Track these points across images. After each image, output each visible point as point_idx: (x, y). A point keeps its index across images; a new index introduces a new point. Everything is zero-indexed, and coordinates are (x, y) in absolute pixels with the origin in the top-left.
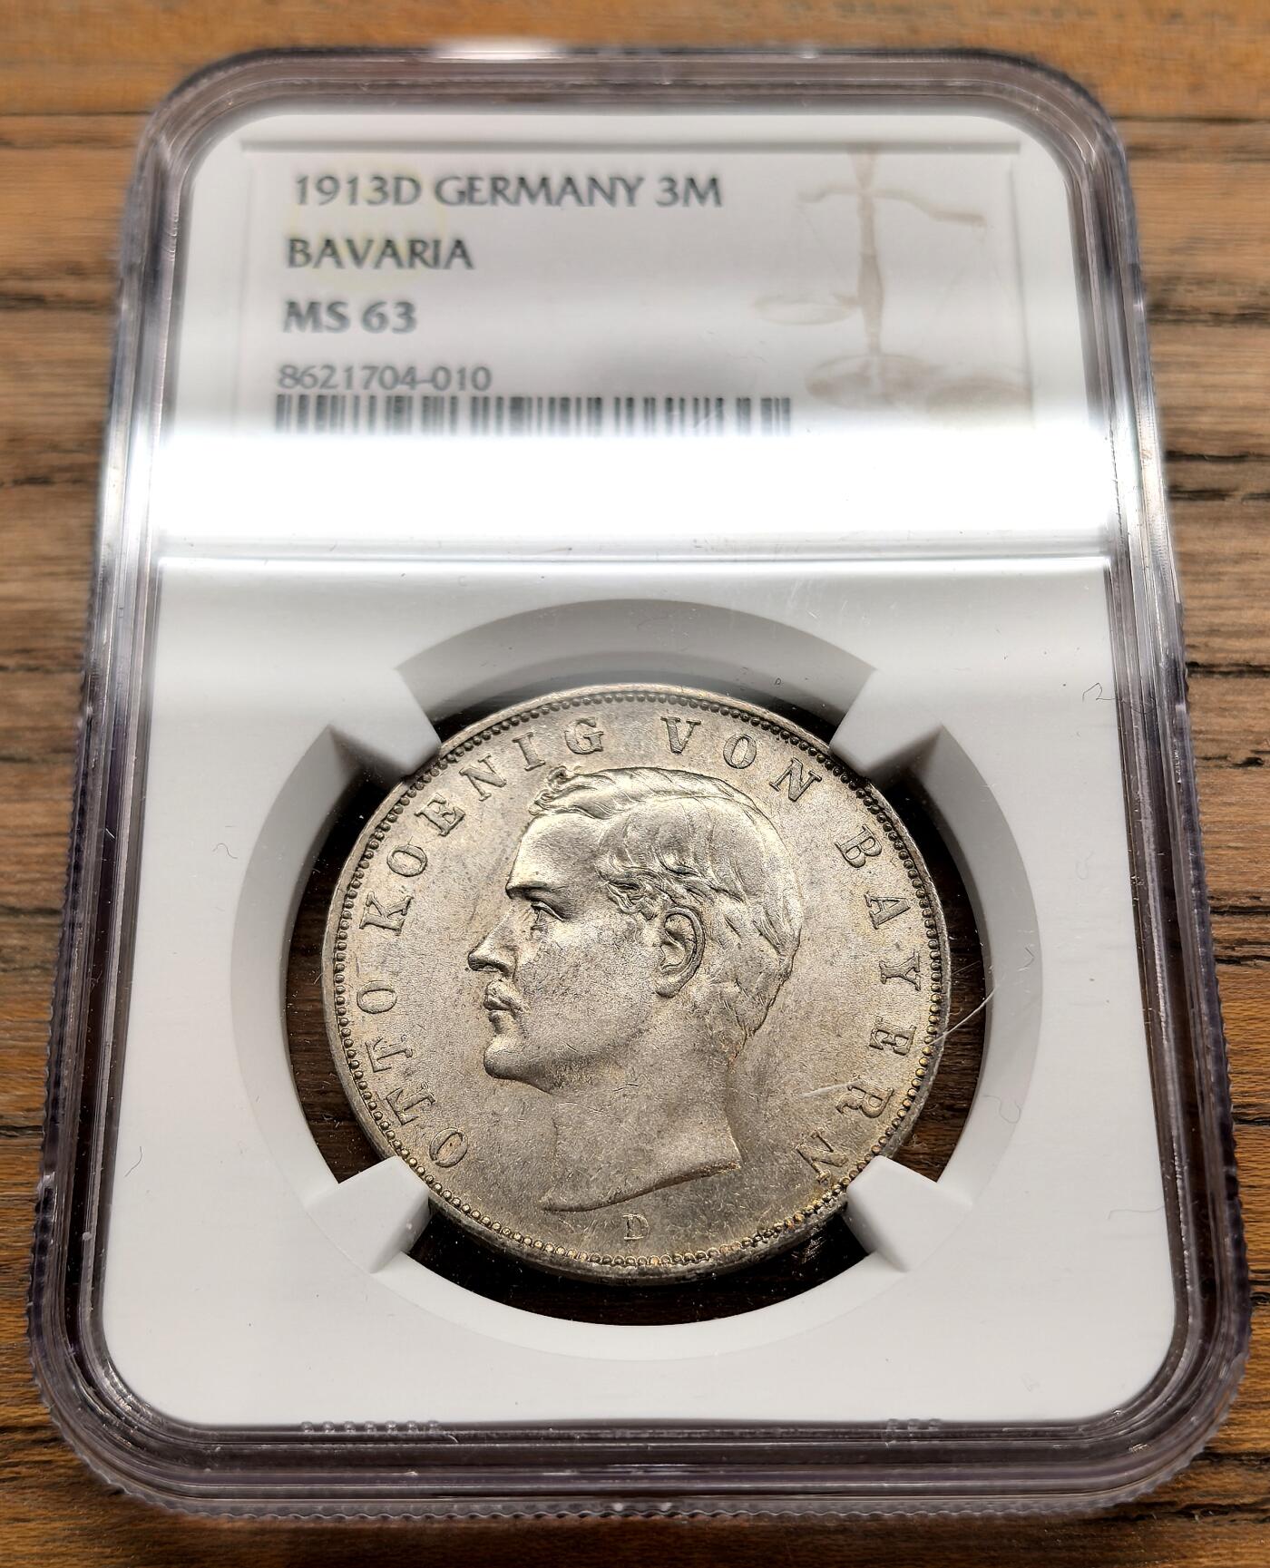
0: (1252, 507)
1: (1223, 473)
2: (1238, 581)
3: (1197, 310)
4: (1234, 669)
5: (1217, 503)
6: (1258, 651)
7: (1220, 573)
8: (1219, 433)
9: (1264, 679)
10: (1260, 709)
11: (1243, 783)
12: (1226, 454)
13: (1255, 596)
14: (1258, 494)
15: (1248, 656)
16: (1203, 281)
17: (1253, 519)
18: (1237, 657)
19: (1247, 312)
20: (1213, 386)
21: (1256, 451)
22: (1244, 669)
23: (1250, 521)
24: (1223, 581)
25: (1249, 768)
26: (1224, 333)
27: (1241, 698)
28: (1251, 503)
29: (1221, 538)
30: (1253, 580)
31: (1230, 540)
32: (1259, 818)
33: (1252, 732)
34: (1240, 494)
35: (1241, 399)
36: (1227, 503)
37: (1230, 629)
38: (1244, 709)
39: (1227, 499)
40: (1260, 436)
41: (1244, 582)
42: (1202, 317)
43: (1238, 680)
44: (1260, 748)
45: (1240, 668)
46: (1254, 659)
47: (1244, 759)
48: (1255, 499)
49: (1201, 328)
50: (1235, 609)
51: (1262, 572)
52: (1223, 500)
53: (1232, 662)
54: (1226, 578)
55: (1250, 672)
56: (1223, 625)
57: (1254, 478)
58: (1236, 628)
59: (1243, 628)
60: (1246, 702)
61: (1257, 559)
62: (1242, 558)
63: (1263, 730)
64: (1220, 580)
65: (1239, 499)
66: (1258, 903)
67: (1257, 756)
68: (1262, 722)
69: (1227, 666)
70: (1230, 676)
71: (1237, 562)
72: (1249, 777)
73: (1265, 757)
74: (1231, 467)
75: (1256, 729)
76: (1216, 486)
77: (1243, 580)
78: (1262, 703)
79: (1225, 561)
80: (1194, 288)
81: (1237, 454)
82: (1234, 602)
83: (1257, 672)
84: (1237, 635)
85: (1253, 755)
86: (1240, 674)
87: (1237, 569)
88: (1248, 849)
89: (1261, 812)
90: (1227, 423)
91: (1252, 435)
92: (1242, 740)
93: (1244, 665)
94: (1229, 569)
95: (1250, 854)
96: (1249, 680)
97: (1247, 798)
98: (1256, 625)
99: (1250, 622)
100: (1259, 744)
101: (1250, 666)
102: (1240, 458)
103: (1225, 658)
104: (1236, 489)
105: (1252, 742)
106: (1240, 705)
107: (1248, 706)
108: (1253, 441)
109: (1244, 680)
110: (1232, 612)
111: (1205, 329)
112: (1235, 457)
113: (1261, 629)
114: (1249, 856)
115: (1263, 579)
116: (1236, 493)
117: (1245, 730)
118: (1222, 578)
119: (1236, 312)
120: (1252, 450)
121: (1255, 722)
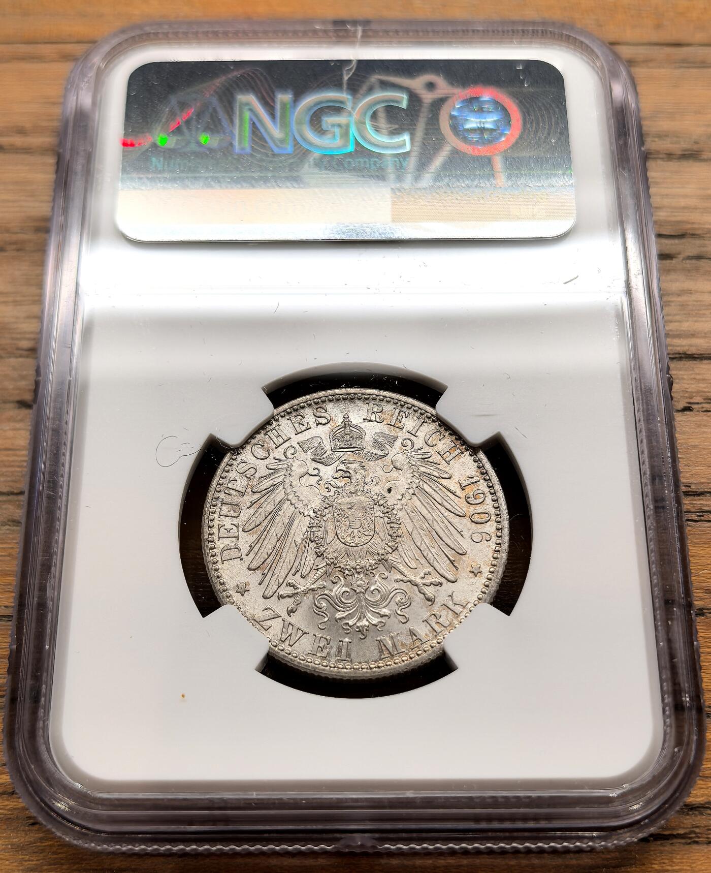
0: (689, 264)
1: (672, 245)
2: (680, 305)
3: (658, 152)
4: (677, 356)
5: (668, 261)
6: (691, 346)
7: (669, 301)
8: (670, 222)
9: (695, 362)
10: (691, 379)
11: (682, 421)
12: (673, 234)
13: (689, 314)
14: (692, 257)
15: (685, 349)
16: (661, 136)
17: (689, 271)
18: (679, 349)
19: (686, 153)
20: (667, 195)
21: (691, 232)
22: (683, 356)
23: (687, 271)
24: (671, 306)
25: (685, 412)
26: (673, 165)
27: (681, 373)
28: (687, 261)
29: (671, 281)
30: (688, 305)
31: (677, 283)
32: (690, 440)
33: (687, 392)
34: (681, 257)
35: (683, 202)
36: (674, 261)
37: (675, 333)
38: (683, 379)
39: (674, 259)
40: (693, 223)
41: (683, 306)
42: (661, 156)
43: (679, 362)
44: (692, 401)
45: (680, 355)
46: (688, 350)
47: (682, 407)
48: (690, 259)
49: (660, 162)
50: (679, 321)
51: (695, 301)
52: (672, 260)
53: (676, 352)
54: (673, 304)
55: (686, 358)
56: (671, 330)
57: (690, 247)
58: (678, 333)
59: (683, 332)
60: (684, 375)
61: (691, 293)
62: (682, 293)
63: (693, 391)
64: (669, 305)
65: (681, 258)
66: (689, 489)
67: (690, 405)
68: (693, 386)
69: (673, 354)
70: (675, 360)
71: (679, 295)
72: (685, 417)
73: (694, 406)
74: (677, 241)
75: (689, 390)
76: (667, 252)
77: (683, 305)
78: (693, 375)
79: (672, 294)
80: (656, 139)
81: (679, 234)
82: (678, 318)
83: (690, 358)
84: (679, 336)
85: (688, 405)
86: (680, 359)
87: (680, 299)
88: (684, 458)
89: (691, 437)
90: (675, 216)
91: (689, 223)
92: (681, 397)
93: (683, 354)
94: (674, 299)
95: (685, 461)
96: (685, 362)
97: (684, 429)
98: (690, 331)
99: (687, 329)
100: (690, 399)
101: (687, 354)
102: (682, 236)
103: (672, 350)
104: (679, 254)
105: (687, 398)
106: (680, 377)
107: (685, 377)
108: (689, 226)
109: (682, 362)
110: (677, 324)
111: (662, 162)
112: (679, 235)
113: (693, 333)
114: (684, 462)
115: (694, 305)
116: (679, 256)
117: (683, 391)
118: (670, 304)
119: (680, 153)
120: (688, 232)
121: (689, 386)
